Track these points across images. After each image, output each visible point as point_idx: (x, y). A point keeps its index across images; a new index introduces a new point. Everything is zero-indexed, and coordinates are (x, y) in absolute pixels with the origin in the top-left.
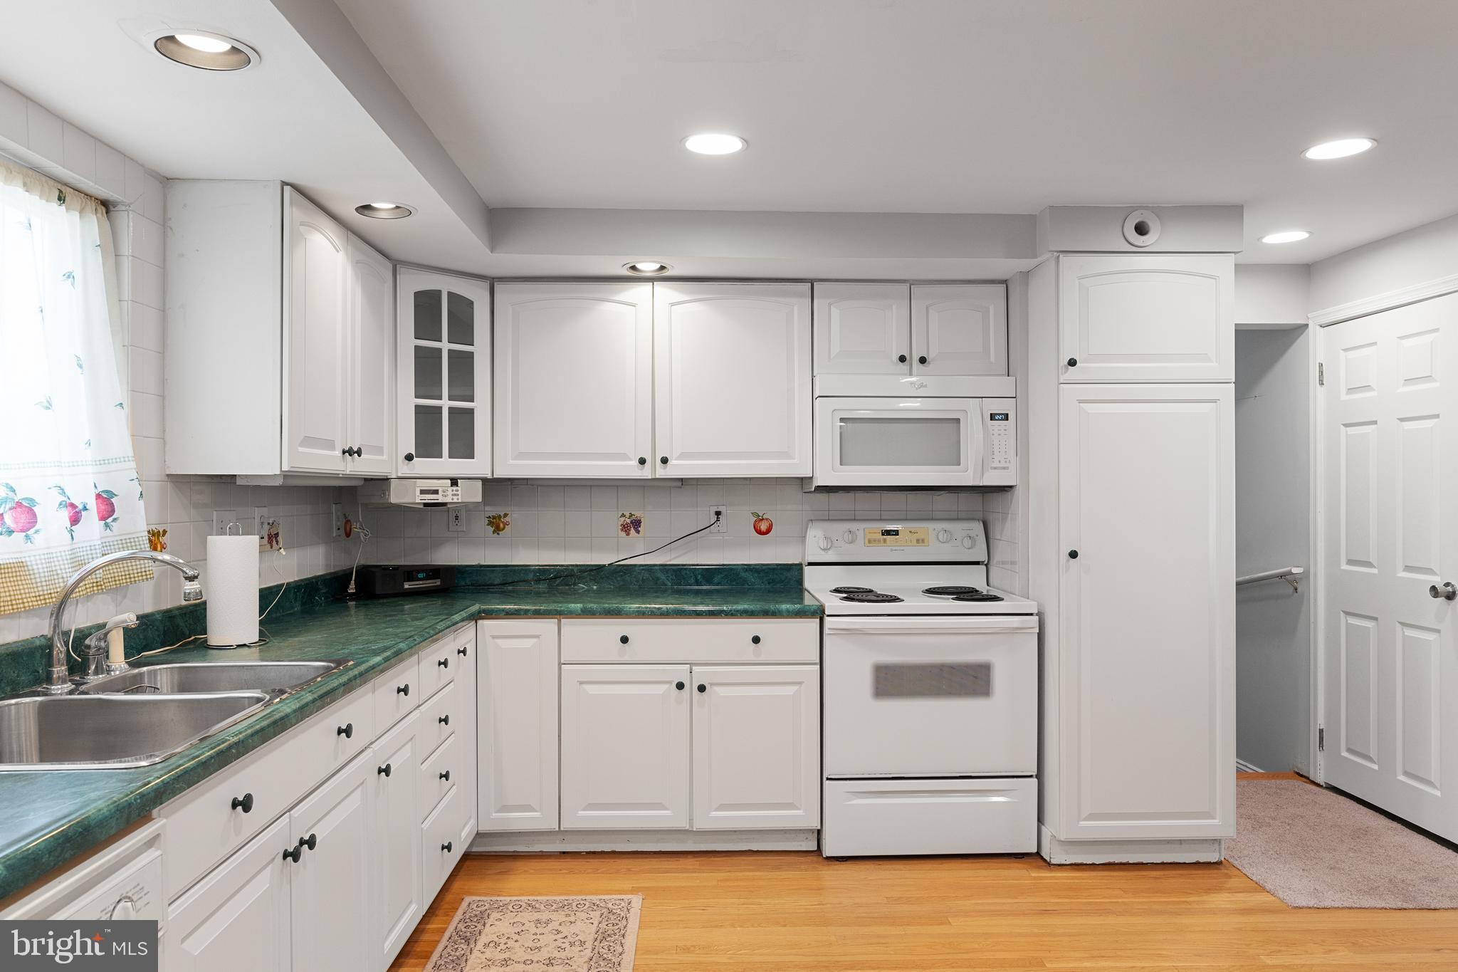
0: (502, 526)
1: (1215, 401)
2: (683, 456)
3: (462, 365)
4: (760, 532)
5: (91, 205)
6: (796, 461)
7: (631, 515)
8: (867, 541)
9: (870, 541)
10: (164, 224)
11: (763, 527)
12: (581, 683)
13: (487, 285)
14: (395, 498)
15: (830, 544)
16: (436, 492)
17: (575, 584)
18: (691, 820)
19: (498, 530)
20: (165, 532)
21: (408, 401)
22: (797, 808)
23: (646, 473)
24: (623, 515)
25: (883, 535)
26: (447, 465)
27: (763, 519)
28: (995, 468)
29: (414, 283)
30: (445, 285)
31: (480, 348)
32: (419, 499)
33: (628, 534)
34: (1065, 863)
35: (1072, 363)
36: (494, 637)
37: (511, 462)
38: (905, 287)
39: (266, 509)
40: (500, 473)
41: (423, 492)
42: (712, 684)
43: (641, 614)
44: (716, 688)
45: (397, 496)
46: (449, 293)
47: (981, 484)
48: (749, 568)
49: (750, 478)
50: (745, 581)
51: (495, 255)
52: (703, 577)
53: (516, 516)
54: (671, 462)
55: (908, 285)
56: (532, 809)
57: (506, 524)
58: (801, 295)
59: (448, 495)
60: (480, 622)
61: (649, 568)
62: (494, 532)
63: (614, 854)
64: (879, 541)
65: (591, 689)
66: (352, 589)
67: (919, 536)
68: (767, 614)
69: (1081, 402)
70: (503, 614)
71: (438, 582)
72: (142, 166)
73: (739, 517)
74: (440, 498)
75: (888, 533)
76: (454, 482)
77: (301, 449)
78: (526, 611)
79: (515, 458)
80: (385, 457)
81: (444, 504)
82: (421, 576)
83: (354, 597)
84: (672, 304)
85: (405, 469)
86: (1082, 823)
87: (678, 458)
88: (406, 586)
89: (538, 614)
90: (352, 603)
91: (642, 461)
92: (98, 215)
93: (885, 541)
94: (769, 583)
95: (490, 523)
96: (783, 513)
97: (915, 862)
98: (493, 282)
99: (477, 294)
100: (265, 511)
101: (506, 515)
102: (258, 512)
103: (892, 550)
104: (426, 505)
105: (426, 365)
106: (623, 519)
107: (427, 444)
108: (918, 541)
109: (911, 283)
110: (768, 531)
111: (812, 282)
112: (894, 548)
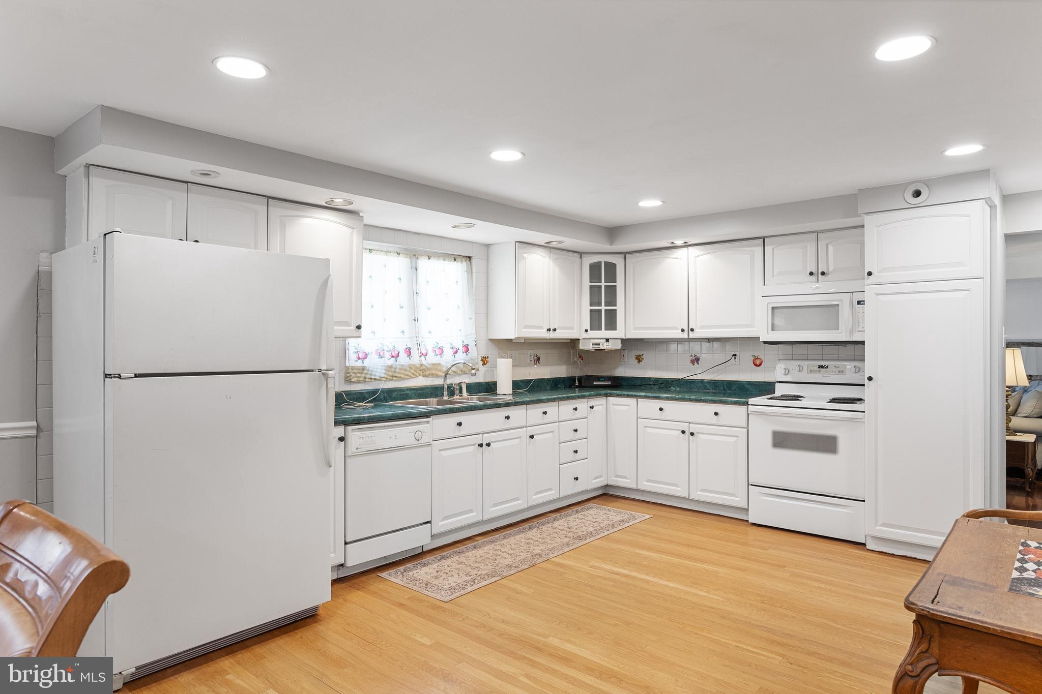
0: (641, 359)
1: (968, 290)
2: (702, 327)
3: (611, 291)
4: (756, 365)
5: (464, 259)
6: (755, 329)
7: (695, 355)
8: (809, 371)
9: (811, 371)
10: (488, 260)
11: (758, 362)
12: (645, 427)
13: (623, 256)
14: (581, 347)
15: (787, 372)
16: (599, 344)
17: (670, 387)
18: (689, 494)
19: (639, 361)
20: (488, 357)
21: (586, 308)
22: (736, 497)
23: (685, 336)
24: (691, 356)
25: (819, 368)
26: (604, 333)
27: (757, 359)
28: (860, 331)
29: (589, 260)
30: (603, 259)
31: (619, 284)
32: (592, 347)
33: (694, 365)
34: (875, 550)
35: (870, 274)
36: (613, 405)
37: (633, 331)
38: (815, 235)
39: (533, 351)
40: (628, 337)
41: (593, 344)
42: (698, 433)
43: (668, 399)
44: (700, 435)
45: (582, 346)
46: (605, 262)
47: (851, 340)
48: (749, 383)
49: (751, 338)
50: (748, 390)
51: (613, 247)
52: (727, 386)
53: (648, 356)
54: (696, 330)
55: (816, 233)
56: (627, 478)
57: (642, 359)
58: (758, 245)
59: (604, 346)
60: (608, 398)
61: (702, 381)
62: (638, 362)
63: (661, 505)
64: (816, 371)
65: (649, 430)
66: (577, 384)
67: (840, 369)
68: (721, 402)
69: (877, 295)
70: (616, 395)
71: (610, 383)
72: (479, 243)
73: (746, 357)
74: (601, 347)
75: (821, 367)
76: (607, 340)
77: (524, 330)
78: (624, 395)
79: (634, 330)
80: (575, 331)
81: (604, 349)
82: (601, 379)
83: (577, 387)
84: (696, 257)
85: (585, 335)
86: (878, 528)
87: (700, 329)
88: (595, 383)
89: (628, 396)
90: (577, 389)
91: (683, 330)
92: (467, 261)
93: (820, 371)
94: (760, 391)
95: (637, 359)
96: (767, 355)
97: (794, 534)
98: (625, 254)
99: (618, 261)
100: (532, 351)
101: (643, 355)
102: (529, 352)
103: (823, 376)
104: (595, 350)
105: (594, 292)
106: (691, 357)
107: (595, 324)
108: (839, 372)
109: (818, 232)
110: (760, 365)
111: (764, 238)
112: (824, 375)
